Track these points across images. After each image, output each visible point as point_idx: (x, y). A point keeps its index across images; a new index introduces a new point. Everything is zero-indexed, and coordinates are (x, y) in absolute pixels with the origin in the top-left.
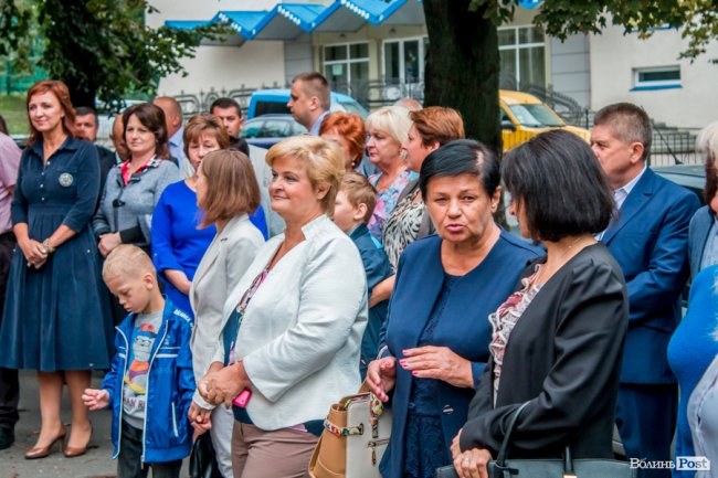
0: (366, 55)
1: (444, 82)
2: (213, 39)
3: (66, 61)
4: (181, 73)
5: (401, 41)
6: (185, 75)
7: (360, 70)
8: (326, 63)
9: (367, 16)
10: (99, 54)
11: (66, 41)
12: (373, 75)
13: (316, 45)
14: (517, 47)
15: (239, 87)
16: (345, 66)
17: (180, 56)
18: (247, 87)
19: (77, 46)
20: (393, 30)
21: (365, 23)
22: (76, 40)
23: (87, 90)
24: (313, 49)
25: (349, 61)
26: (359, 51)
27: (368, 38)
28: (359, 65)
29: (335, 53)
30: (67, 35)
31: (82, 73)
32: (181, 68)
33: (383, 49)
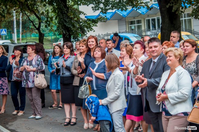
0: (141, 23)
1: (166, 31)
2: (101, 21)
3: (62, 30)
4: (93, 31)
5: (151, 19)
6: (94, 31)
7: (139, 27)
8: (130, 26)
9: (141, 12)
10: (71, 27)
11: (63, 24)
12: (143, 28)
13: (127, 21)
14: (183, 19)
15: (106, 33)
16: (135, 26)
17: (93, 26)
18: (108, 33)
19: (66, 25)
20: (148, 16)
21: (141, 14)
22: (65, 24)
23: (68, 37)
24: (126, 22)
25: (136, 25)
26: (139, 22)
27: (141, 18)
28: (139, 25)
29: (132, 23)
30: (63, 22)
31: (67, 32)
32: (93, 29)
33: (145, 21)
